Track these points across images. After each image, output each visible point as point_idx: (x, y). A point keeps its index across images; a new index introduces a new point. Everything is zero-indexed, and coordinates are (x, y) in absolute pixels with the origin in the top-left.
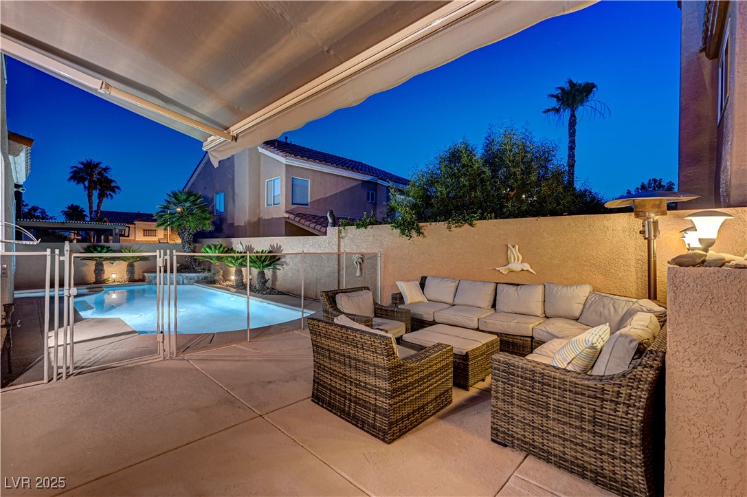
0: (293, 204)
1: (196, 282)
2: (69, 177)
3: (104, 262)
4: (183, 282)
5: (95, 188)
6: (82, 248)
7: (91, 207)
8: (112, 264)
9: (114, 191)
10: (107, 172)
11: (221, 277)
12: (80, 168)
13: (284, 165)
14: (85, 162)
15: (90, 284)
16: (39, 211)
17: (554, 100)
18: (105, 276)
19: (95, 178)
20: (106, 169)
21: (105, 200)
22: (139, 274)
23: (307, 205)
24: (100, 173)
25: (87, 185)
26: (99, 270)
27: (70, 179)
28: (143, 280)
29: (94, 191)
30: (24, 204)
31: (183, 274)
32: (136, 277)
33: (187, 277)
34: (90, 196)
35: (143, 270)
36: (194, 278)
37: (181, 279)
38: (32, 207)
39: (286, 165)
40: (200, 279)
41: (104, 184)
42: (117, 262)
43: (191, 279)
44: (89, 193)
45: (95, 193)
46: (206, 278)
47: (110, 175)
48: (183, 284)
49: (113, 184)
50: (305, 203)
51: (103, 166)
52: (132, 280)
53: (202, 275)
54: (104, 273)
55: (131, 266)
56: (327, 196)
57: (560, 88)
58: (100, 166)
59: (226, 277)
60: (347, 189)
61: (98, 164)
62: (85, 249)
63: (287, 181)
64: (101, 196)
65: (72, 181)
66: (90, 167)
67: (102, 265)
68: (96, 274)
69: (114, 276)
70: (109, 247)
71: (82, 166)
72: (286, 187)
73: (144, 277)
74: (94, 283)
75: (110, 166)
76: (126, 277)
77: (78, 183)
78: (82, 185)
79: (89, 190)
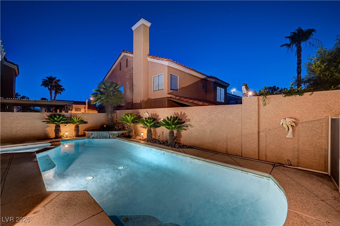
0: (171, 89)
1: (117, 137)
2: (41, 84)
3: (61, 125)
4: (109, 136)
5: (53, 89)
6: (47, 116)
7: (51, 98)
8: (66, 126)
9: (62, 91)
10: (59, 82)
11: (134, 134)
12: (47, 80)
13: (167, 67)
14: (49, 77)
15: (52, 139)
16: (26, 98)
17: (288, 39)
18: (61, 134)
19: (53, 84)
20: (59, 80)
21: (58, 95)
22: (82, 132)
23: (177, 90)
24: (55, 82)
25: (50, 88)
26: (57, 130)
27: (42, 85)
28: (84, 135)
29: (53, 91)
30: (18, 95)
31: (109, 132)
32: (80, 134)
33: (112, 134)
34: (51, 93)
35: (84, 129)
36: (116, 134)
37: (108, 135)
38: (23, 96)
39: (168, 66)
40: (120, 134)
41: (57, 87)
42: (69, 124)
43: (114, 135)
44: (50, 91)
45: (53, 92)
46: (123, 134)
47: (60, 83)
48: (109, 138)
49: (62, 88)
50: (176, 89)
51: (57, 79)
52: (78, 136)
53: (121, 132)
54: (60, 132)
55: (77, 127)
56: (187, 86)
57: (293, 33)
58: (56, 79)
59: (137, 134)
60: (195, 83)
61: (55, 78)
62: (49, 116)
63: (168, 76)
64: (56, 93)
65: (43, 86)
66: (51, 79)
67: (59, 126)
68: (55, 132)
69: (67, 133)
70: (64, 115)
71: (47, 79)
72: (168, 79)
73: (84, 133)
74: (55, 138)
75: (60, 79)
76: (74, 134)
77: (45, 87)
78: (47, 88)
79: (50, 90)
